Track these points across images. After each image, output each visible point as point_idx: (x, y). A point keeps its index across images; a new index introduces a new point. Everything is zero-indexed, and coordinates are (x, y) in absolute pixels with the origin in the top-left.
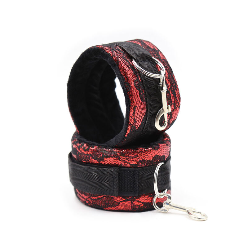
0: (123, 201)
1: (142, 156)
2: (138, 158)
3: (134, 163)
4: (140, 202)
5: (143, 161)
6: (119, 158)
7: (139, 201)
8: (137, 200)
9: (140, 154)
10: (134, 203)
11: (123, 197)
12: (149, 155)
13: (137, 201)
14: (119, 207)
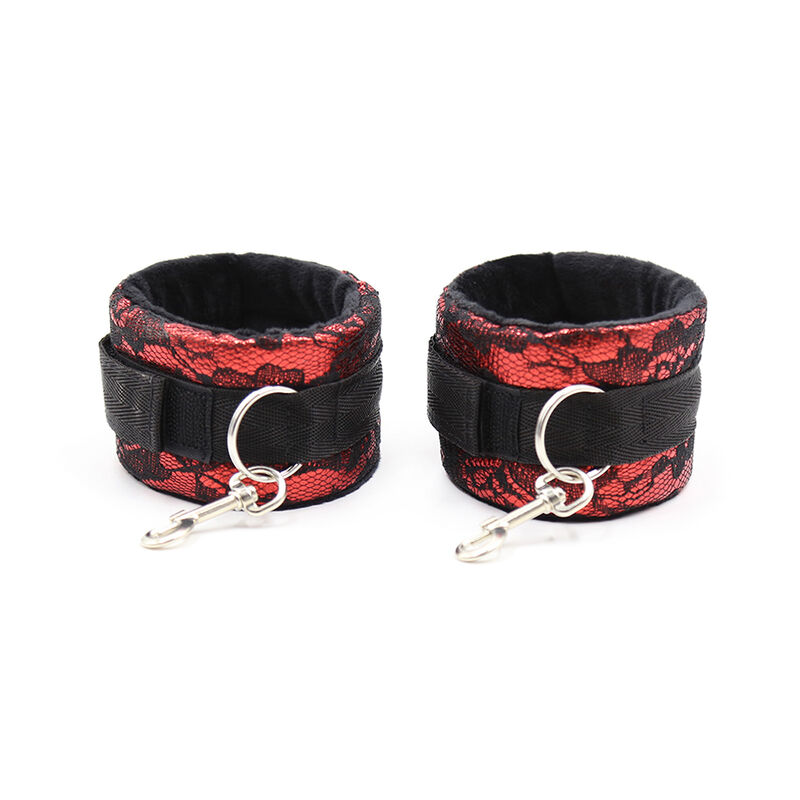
0: (179, 469)
1: (224, 357)
2: (216, 362)
3: (206, 372)
4: (217, 481)
5: (228, 371)
6: (174, 353)
7: (215, 477)
8: (211, 474)
9: (222, 352)
10: (202, 480)
11: (179, 459)
12: (245, 358)
13: (211, 478)
14: (169, 484)
